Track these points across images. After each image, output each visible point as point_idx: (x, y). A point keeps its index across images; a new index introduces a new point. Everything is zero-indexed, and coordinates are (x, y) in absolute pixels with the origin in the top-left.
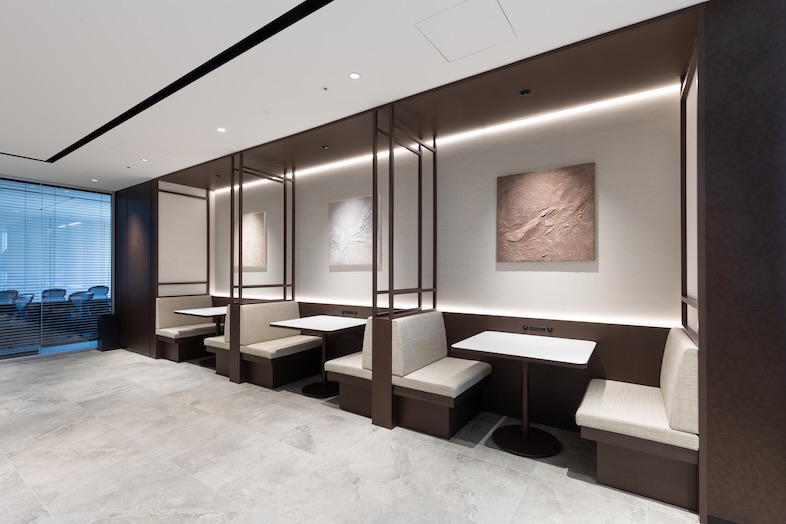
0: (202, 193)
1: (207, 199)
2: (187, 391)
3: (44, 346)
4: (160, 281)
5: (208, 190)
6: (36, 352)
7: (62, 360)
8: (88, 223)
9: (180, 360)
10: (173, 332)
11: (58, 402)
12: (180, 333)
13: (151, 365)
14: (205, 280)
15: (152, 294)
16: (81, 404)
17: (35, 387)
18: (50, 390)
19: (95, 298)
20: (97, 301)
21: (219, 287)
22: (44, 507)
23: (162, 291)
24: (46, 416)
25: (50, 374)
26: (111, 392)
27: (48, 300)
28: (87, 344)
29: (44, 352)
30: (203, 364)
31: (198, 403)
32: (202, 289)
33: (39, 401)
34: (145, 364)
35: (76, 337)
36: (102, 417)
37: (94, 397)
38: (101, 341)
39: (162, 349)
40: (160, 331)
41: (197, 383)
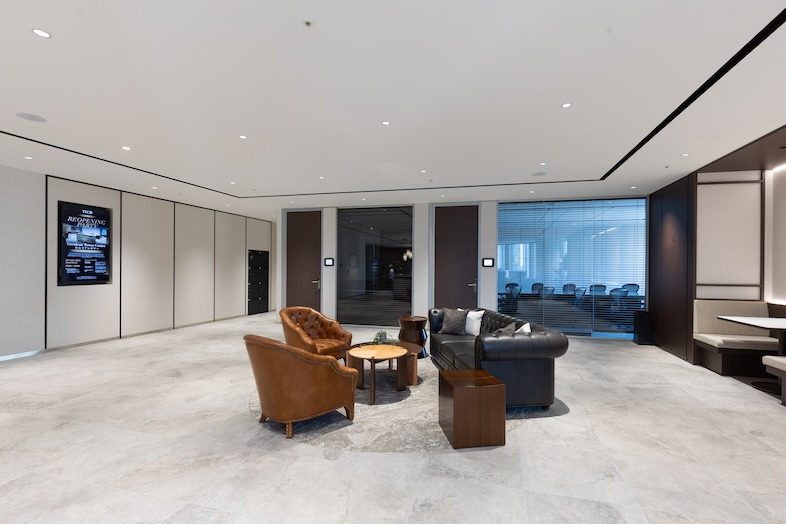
0: (755, 175)
1: (762, 182)
2: (742, 414)
3: (595, 331)
4: (698, 282)
5: (762, 169)
6: (589, 334)
7: (608, 346)
8: (623, 228)
9: (725, 373)
10: (716, 340)
11: (611, 381)
12: (725, 342)
13: (688, 369)
14: (757, 282)
15: (690, 296)
16: (629, 388)
17: (593, 362)
18: (604, 368)
19: (629, 294)
20: (632, 298)
21: (777, 292)
22: (617, 470)
23: (700, 292)
24: (604, 390)
25: (602, 355)
26: (654, 387)
27: (593, 294)
28: (624, 335)
29: (596, 335)
30: (758, 386)
31: (761, 434)
32: (754, 293)
33: (598, 375)
34: (682, 367)
35: (615, 327)
36: (650, 408)
37: (639, 386)
38: (637, 336)
39: (701, 355)
40: (698, 335)
41: (755, 409)
